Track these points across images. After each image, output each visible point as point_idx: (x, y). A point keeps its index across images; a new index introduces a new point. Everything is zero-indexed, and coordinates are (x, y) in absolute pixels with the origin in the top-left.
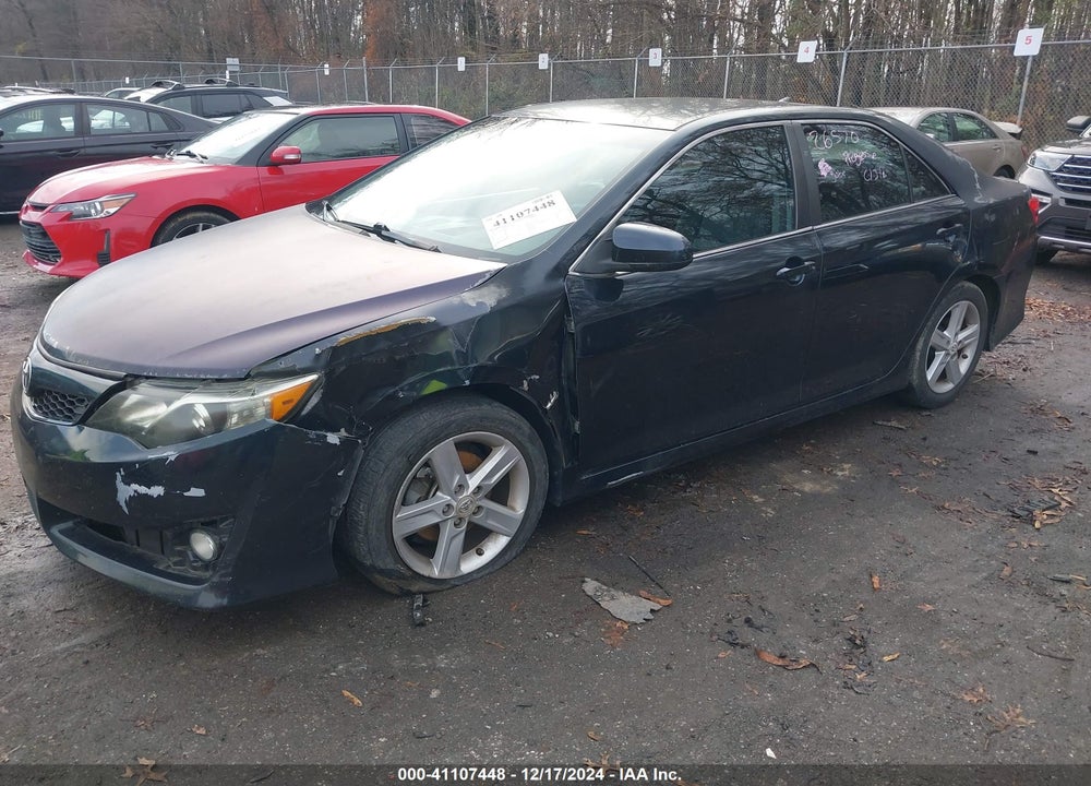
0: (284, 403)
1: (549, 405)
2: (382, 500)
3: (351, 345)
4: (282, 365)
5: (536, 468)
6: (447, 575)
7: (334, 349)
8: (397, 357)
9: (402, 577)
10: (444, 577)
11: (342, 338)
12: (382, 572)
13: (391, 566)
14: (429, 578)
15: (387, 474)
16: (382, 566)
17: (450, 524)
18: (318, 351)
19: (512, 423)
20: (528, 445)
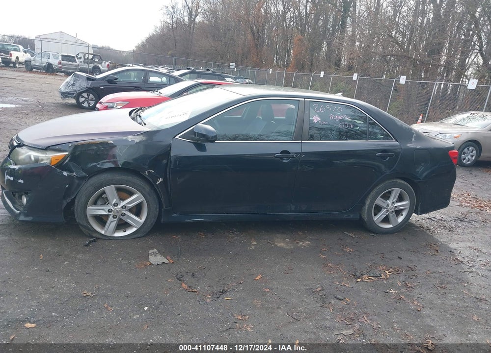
0: (56, 160)
1: (158, 183)
2: (83, 199)
3: (82, 145)
4: (57, 147)
5: (151, 205)
6: (108, 234)
7: (76, 146)
8: (98, 153)
9: (89, 229)
10: (106, 235)
11: (79, 143)
12: (82, 225)
13: (85, 224)
14: (100, 233)
15: (86, 191)
16: (82, 223)
17: (111, 216)
18: (70, 145)
19: (141, 186)
20: (148, 196)
